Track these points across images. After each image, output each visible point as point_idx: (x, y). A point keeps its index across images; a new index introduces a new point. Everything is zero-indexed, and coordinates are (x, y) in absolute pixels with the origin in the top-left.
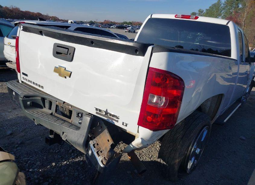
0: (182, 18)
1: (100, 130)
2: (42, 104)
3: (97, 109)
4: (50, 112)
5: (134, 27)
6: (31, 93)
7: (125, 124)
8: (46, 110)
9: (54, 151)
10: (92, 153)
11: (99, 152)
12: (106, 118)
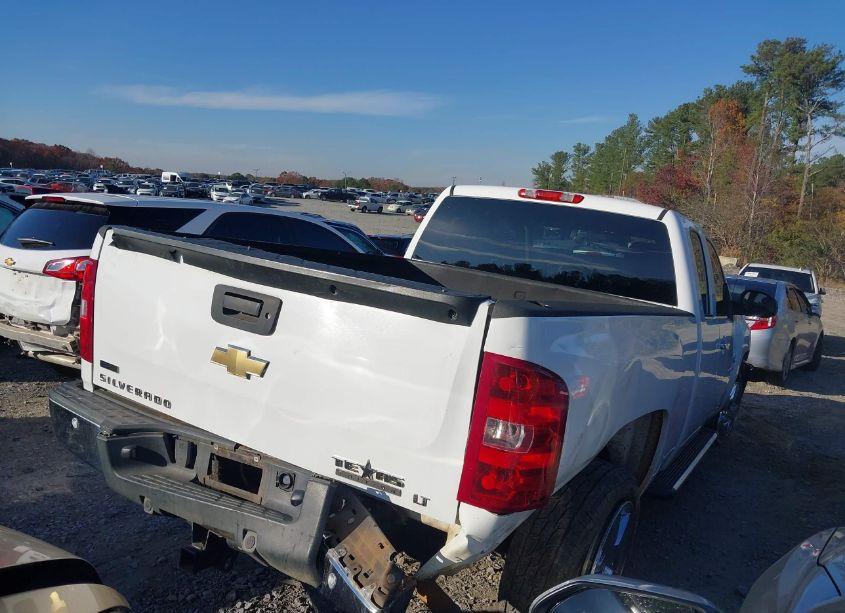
0: (538, 198)
1: (352, 520)
2: (164, 452)
3: (338, 463)
4: (191, 474)
5: (378, 195)
6: (132, 422)
7: (420, 501)
8: (178, 469)
9: (181, 597)
10: (340, 580)
11: (361, 578)
12: (364, 487)
